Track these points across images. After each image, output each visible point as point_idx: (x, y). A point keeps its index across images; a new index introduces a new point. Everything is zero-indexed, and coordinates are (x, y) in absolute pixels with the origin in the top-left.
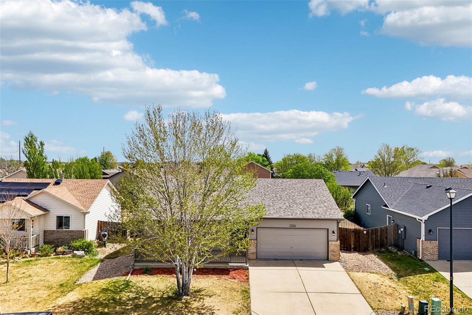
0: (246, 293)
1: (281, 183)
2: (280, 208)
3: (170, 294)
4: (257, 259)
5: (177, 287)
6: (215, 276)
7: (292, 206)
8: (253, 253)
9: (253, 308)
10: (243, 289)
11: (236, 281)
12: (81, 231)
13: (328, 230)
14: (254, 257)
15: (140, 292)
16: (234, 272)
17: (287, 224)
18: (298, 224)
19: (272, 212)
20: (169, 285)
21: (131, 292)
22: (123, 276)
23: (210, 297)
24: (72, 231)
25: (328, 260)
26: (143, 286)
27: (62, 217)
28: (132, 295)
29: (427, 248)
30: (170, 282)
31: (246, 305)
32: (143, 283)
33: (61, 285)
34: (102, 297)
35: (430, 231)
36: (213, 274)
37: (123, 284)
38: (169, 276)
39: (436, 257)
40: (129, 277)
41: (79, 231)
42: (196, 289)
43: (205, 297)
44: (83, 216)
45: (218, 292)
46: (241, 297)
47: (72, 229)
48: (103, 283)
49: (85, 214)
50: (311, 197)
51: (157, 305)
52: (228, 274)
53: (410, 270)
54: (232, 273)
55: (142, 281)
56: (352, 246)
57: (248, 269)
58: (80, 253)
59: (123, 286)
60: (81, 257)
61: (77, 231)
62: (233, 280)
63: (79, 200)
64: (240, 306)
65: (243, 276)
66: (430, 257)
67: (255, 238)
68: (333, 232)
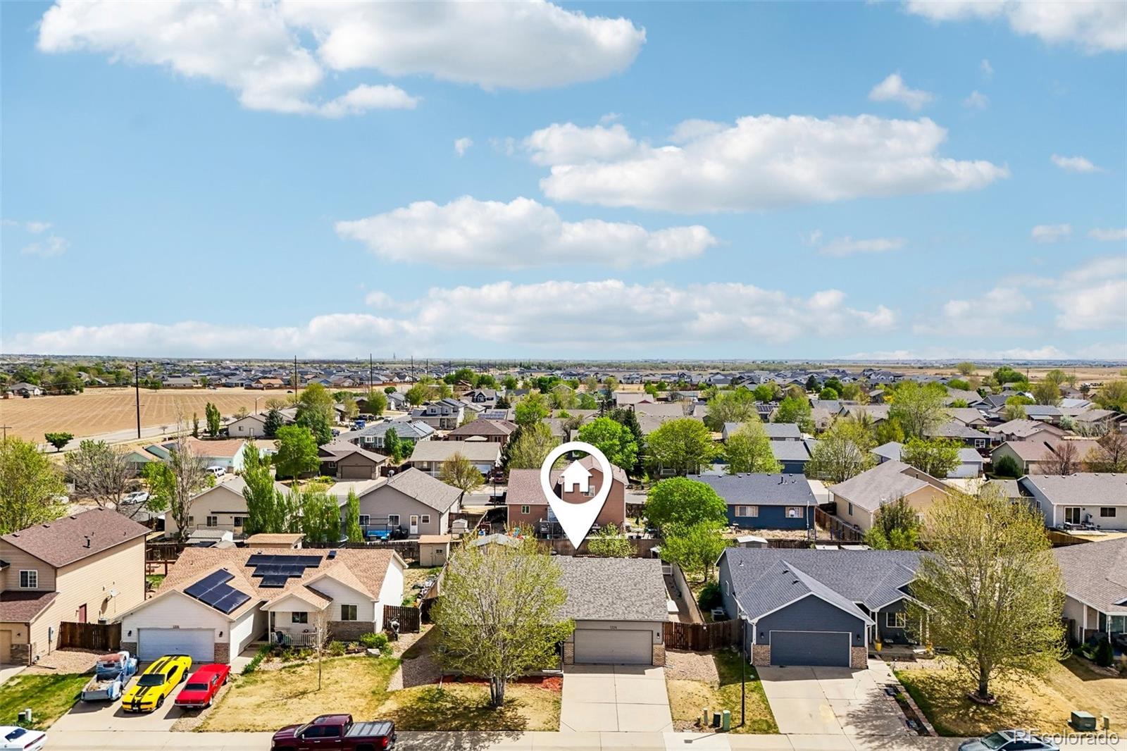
0: (557, 703)
1: (609, 566)
2: (602, 605)
3: (485, 705)
4: (574, 663)
5: (490, 697)
6: (527, 685)
7: (615, 602)
8: (569, 657)
9: (561, 719)
10: (555, 699)
11: (549, 690)
12: (371, 623)
13: (652, 631)
14: (572, 661)
15: (454, 701)
16: (547, 680)
17: (607, 626)
18: (620, 626)
19: (591, 612)
20: (482, 694)
21: (447, 701)
22: (434, 683)
23: (523, 707)
24: (359, 622)
25: (652, 665)
26: (457, 696)
27: (348, 606)
28: (449, 705)
29: (758, 652)
30: (482, 691)
31: (556, 716)
32: (457, 692)
33: (374, 693)
34: (421, 706)
35: (762, 634)
36: (525, 683)
37: (437, 693)
38: (481, 684)
39: (768, 663)
40: (441, 685)
41: (368, 623)
42: (508, 699)
43: (518, 708)
44: (371, 606)
45: (530, 702)
46: (552, 708)
47: (361, 621)
48: (417, 691)
49: (374, 603)
50: (640, 589)
51: (474, 715)
52: (541, 682)
53: (735, 678)
54: (546, 681)
55: (455, 690)
56: (690, 644)
57: (562, 677)
58: (375, 651)
59: (437, 696)
60: (377, 657)
61: (366, 622)
62: (546, 690)
63: (364, 583)
64: (550, 716)
65: (557, 685)
66: (761, 663)
67: (572, 641)
68: (658, 635)
